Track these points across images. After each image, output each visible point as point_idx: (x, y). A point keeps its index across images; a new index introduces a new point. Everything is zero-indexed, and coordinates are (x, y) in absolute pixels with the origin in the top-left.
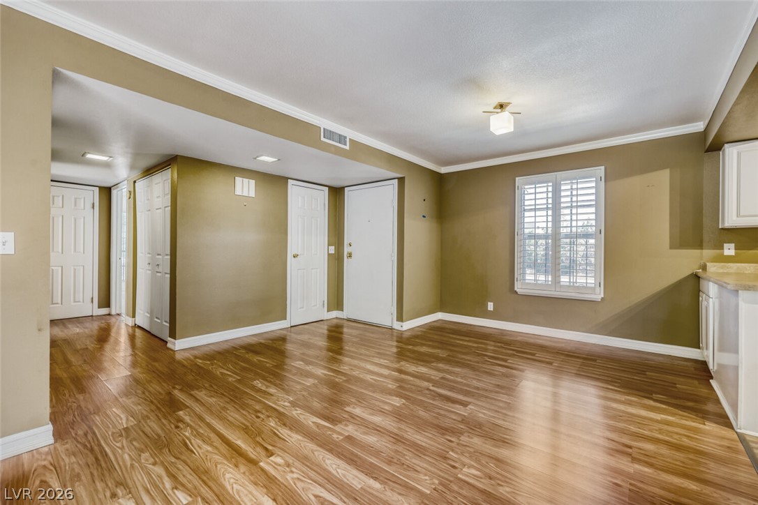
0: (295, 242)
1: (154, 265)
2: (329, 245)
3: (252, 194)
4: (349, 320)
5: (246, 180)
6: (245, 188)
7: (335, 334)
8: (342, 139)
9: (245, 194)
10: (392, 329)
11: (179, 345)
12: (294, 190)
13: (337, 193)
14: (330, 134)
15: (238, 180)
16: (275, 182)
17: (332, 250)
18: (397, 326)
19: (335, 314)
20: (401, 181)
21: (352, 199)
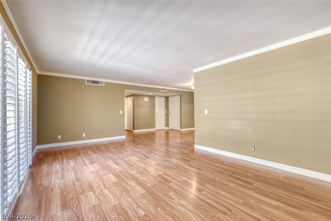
0: (157, 110)
1: (128, 116)
2: (165, 111)
3: (148, 101)
4: (170, 129)
5: (146, 98)
6: (146, 99)
7: (167, 133)
8: (165, 89)
9: (146, 100)
10: (179, 131)
11: (135, 131)
12: (156, 99)
13: (167, 98)
14: (162, 89)
15: (145, 98)
16: (152, 98)
17: (166, 112)
18: (180, 130)
19: (167, 128)
20: (181, 95)
21: (170, 99)
